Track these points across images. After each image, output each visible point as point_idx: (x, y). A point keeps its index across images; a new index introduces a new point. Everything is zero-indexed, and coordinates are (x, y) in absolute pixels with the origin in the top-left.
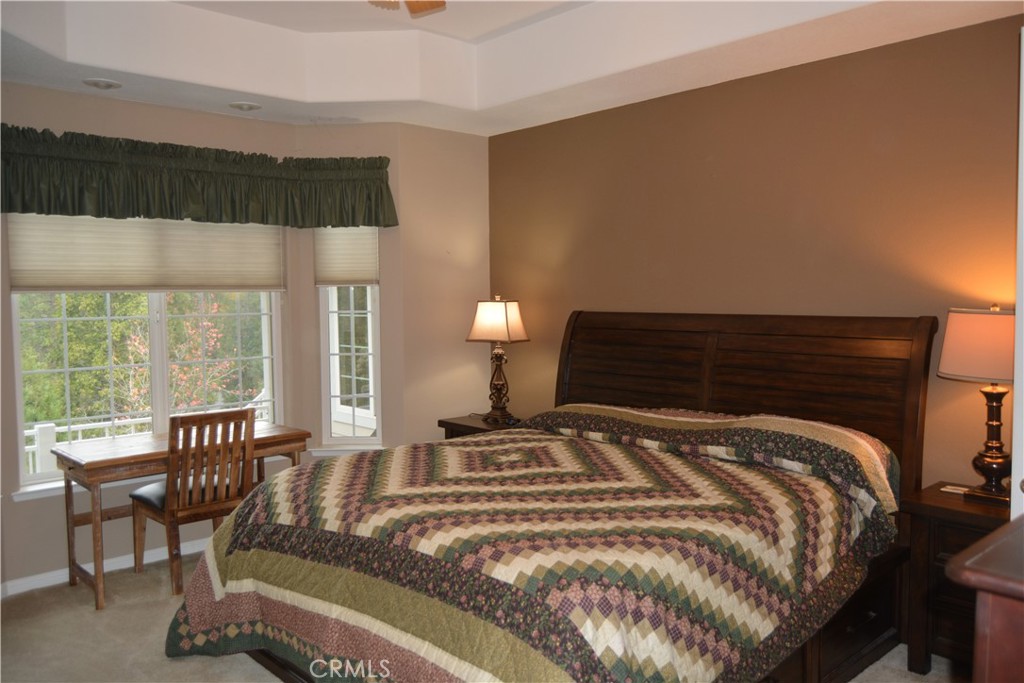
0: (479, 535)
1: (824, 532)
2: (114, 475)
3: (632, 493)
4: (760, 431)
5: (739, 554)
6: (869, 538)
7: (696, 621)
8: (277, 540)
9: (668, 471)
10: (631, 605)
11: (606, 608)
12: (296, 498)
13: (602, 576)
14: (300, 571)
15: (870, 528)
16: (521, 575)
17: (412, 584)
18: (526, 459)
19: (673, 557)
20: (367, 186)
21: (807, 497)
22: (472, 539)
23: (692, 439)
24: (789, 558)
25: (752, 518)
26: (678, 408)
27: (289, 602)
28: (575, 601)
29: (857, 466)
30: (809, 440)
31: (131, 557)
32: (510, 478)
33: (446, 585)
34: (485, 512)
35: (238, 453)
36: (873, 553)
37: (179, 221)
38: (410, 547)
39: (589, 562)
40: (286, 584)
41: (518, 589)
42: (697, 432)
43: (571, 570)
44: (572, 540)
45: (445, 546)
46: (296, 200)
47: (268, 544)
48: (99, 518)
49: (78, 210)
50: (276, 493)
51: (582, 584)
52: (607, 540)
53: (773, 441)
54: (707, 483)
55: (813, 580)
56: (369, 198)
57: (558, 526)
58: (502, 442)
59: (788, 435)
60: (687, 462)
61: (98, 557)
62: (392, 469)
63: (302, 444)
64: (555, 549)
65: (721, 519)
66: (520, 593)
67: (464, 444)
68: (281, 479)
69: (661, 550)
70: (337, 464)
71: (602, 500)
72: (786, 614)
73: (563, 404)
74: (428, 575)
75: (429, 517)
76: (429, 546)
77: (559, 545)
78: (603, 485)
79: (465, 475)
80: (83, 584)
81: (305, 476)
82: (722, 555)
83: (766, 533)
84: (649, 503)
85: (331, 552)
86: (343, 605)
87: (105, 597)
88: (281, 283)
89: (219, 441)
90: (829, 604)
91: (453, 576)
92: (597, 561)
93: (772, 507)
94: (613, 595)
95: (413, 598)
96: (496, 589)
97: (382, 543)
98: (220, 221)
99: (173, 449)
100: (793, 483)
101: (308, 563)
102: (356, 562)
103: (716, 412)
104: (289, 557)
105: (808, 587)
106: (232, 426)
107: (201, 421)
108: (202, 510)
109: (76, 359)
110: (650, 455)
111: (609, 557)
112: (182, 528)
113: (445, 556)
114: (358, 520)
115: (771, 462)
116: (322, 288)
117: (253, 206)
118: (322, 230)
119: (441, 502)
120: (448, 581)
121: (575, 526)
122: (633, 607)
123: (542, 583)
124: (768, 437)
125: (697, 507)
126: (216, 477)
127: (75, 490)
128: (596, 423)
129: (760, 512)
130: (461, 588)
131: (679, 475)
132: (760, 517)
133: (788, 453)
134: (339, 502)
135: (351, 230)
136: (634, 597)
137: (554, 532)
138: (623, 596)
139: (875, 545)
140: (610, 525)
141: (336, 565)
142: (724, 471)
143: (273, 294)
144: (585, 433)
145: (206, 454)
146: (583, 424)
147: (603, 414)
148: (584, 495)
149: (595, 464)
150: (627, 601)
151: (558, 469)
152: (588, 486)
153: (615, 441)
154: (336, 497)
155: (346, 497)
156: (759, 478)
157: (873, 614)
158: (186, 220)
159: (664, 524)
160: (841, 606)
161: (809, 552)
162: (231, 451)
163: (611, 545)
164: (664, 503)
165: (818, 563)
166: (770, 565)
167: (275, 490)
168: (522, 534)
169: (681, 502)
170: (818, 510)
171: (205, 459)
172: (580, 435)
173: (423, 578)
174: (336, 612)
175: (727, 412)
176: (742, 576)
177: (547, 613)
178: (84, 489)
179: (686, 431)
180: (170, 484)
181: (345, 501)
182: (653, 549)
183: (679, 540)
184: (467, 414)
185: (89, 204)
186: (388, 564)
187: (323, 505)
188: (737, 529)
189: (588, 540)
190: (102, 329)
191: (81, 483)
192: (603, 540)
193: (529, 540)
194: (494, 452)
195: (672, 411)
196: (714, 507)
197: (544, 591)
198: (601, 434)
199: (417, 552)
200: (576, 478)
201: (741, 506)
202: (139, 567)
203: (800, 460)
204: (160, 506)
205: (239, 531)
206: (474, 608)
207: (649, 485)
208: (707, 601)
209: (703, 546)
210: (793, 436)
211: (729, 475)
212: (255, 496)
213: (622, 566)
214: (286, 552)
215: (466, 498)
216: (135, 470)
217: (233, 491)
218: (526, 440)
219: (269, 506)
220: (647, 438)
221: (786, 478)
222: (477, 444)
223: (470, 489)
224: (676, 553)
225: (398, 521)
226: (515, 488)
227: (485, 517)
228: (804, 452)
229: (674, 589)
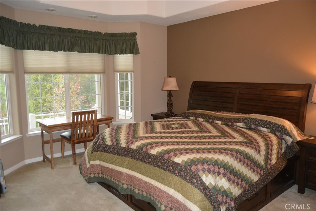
0: (169, 149)
1: (274, 150)
2: (56, 129)
3: (215, 137)
4: (254, 119)
5: (248, 156)
6: (287, 152)
7: (236, 176)
8: (106, 149)
9: (225, 131)
10: (217, 170)
11: (209, 171)
12: (112, 137)
13: (208, 162)
14: (114, 158)
15: (288, 149)
16: (183, 161)
17: (149, 163)
18: (181, 126)
19: (229, 156)
20: (130, 42)
21: (269, 139)
22: (167, 150)
23: (232, 121)
24: (263, 158)
25: (252, 145)
26: (227, 111)
27: (110, 168)
28: (200, 169)
29: (286, 129)
30: (269, 122)
31: (61, 154)
32: (176, 132)
33: (160, 163)
34: (170, 142)
35: (92, 123)
36: (288, 156)
37: (73, 52)
38: (148, 152)
39: (204, 158)
40: (110, 162)
41: (182, 165)
42: (233, 119)
43: (198, 159)
44: (198, 151)
45: (159, 152)
46: (108, 46)
47: (104, 150)
48: (52, 142)
49: (44, 49)
50: (106, 135)
51: (202, 164)
52: (209, 151)
53: (258, 122)
54: (237, 134)
55: (270, 164)
56: (131, 45)
57: (193, 147)
58: (172, 121)
59: (263, 120)
60: (230, 128)
61: (52, 154)
62: (140, 129)
63: (111, 121)
64: (193, 153)
65: (243, 145)
66: (183, 166)
67: (161, 122)
68: (107, 132)
69: (225, 154)
70: (123, 127)
71: (205, 139)
72: (262, 175)
73: (190, 110)
74: (154, 160)
75: (154, 143)
76: (154, 152)
77: (194, 152)
78: (205, 135)
79: (162, 131)
80: (47, 161)
81: (114, 130)
82: (243, 156)
83: (256, 150)
84: (220, 140)
85: (123, 153)
86: (127, 169)
87: (54, 165)
88: (103, 72)
89: (87, 119)
90: (275, 172)
91: (162, 161)
92: (206, 157)
93: (258, 142)
94: (211, 167)
95: (149, 167)
96: (175, 165)
97: (139, 151)
98: (86, 52)
99: (73, 121)
100: (264, 135)
101: (116, 156)
102: (131, 156)
103: (239, 113)
104: (110, 154)
105: (269, 167)
106: (90, 115)
107: (81, 113)
108: (81, 140)
109: (37, 95)
110: (219, 126)
111: (210, 156)
112: (76, 145)
113: (159, 155)
114: (132, 144)
115: (257, 128)
116: (116, 73)
117: (95, 48)
118: (116, 55)
119: (157, 139)
120: (160, 162)
121: (198, 147)
122: (217, 171)
123: (190, 163)
124: (256, 120)
125: (235, 142)
126: (86, 130)
127: (44, 134)
128: (202, 116)
129: (255, 143)
130: (164, 164)
131: (228, 132)
132: (255, 145)
133: (263, 126)
134: (125, 138)
135: (125, 55)
136: (218, 168)
137: (192, 148)
138: (214, 168)
139: (289, 154)
140: (209, 147)
141: (125, 157)
142: (242, 131)
143: (101, 75)
144: (198, 119)
145: (83, 123)
146: (197, 116)
147: (203, 113)
148: (200, 137)
149: (202, 128)
150: (216, 169)
151: (191, 129)
152: (201, 135)
153: (207, 121)
154: (124, 137)
155: (128, 137)
156: (253, 133)
157: (287, 175)
158: (75, 52)
159: (225, 146)
160: (278, 172)
161: (269, 156)
162: (90, 122)
163: (210, 152)
164: (225, 140)
165: (272, 159)
166: (258, 160)
167: (105, 134)
168: (183, 149)
169: (230, 140)
170: (272, 143)
171: (82, 125)
172: (196, 119)
173: (152, 161)
174: (125, 170)
175: (242, 113)
176: (249, 162)
177: (191, 172)
178: (47, 133)
179: (230, 119)
180: (73, 132)
181: (127, 138)
182: (223, 154)
183: (231, 151)
184: (160, 113)
185: (47, 47)
186: (141, 157)
187: (120, 139)
188: (248, 148)
189: (203, 151)
190: (45, 86)
191: (46, 131)
192: (207, 151)
193: (185, 150)
194: (170, 124)
195: (225, 112)
196: (240, 142)
197: (191, 166)
198: (203, 119)
199: (150, 154)
200: (197, 132)
201: (249, 142)
202: (63, 157)
203: (266, 128)
204: (69, 139)
205: (95, 146)
206: (168, 170)
207: (219, 135)
208: (239, 170)
209: (238, 153)
210: (264, 120)
211: (244, 132)
212: (99, 136)
213: (214, 159)
214: (109, 153)
215: (164, 137)
216: (62, 128)
217: (90, 134)
218: (180, 121)
219: (103, 139)
220: (217, 120)
221: (262, 134)
222: (165, 122)
223: (165, 135)
224: (230, 155)
225: (144, 144)
226: (178, 135)
227: (170, 143)
228: (268, 125)
229: (229, 166)
